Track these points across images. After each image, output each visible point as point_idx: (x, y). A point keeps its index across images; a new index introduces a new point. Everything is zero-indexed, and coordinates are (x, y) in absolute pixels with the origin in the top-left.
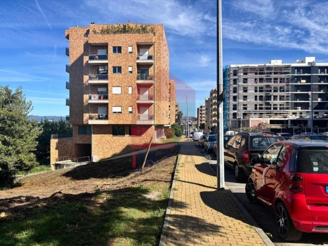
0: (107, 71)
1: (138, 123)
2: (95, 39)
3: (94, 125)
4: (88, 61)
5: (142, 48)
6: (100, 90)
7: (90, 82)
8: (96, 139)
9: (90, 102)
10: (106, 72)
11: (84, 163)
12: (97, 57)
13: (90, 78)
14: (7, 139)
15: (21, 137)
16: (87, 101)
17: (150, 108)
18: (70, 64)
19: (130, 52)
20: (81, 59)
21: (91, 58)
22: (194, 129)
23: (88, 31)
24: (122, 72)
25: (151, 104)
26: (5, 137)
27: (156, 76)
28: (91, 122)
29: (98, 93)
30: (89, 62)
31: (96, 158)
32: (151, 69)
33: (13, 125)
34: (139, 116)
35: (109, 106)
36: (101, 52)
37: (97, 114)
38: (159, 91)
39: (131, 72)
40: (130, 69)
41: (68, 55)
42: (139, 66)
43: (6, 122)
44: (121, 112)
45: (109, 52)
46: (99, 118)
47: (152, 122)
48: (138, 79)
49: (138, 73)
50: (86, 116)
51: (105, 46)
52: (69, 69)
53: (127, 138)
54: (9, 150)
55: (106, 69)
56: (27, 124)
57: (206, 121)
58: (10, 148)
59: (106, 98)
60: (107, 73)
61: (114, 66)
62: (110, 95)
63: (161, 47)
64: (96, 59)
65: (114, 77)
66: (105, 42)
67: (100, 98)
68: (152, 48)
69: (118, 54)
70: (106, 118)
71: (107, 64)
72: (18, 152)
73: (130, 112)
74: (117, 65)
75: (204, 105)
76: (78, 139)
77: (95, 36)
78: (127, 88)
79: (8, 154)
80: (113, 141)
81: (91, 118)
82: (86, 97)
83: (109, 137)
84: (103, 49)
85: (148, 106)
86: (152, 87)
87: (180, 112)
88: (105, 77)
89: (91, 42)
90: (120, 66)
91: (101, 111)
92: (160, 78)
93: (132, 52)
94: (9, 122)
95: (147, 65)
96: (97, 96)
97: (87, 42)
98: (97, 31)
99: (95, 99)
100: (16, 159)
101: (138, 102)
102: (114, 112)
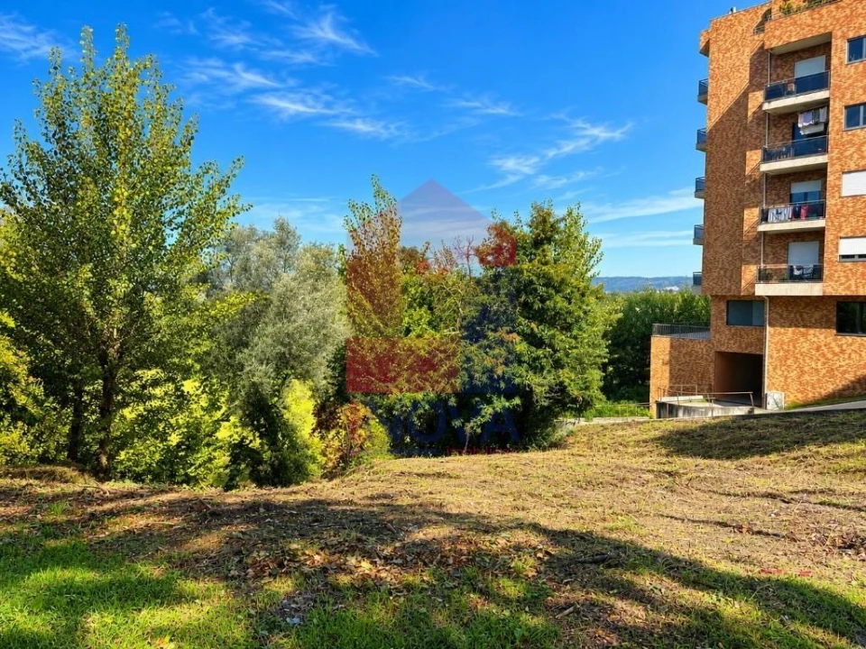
0: (826, 124)
2: (784, 34)
3: (774, 300)
4: (761, 107)
6: (798, 188)
7: (765, 167)
8: (777, 342)
9: (763, 228)
10: (821, 128)
11: (741, 410)
12: (793, 87)
13: (768, 157)
14: (536, 330)
15: (567, 328)
16: (754, 227)
18: (708, 125)
20: (742, 102)
21: (772, 94)
23: (769, 11)
26: (533, 325)
28: (762, 290)
29: (791, 198)
30: (766, 107)
31: (776, 399)
33: (550, 297)
35: (829, 237)
36: (805, 69)
37: (784, 266)
41: (705, 102)
43: (536, 290)
45: (834, 61)
46: (793, 278)
50: (750, 272)
51: (822, 47)
52: (704, 140)
54: (538, 358)
55: (822, 119)
56: (583, 295)
58: (540, 352)
59: (819, 211)
60: (825, 132)
61: (852, 103)
62: (831, 202)
64: (790, 94)
65: (850, 142)
66: (822, 31)
67: (796, 215)
70: (816, 275)
71: (825, 103)
72: (558, 365)
76: (725, 338)
77: (788, 21)
79: (536, 367)
80: (837, 350)
81: (764, 277)
82: (751, 215)
83: (824, 337)
84: (813, 55)
88: (818, 143)
89: (775, 43)
91: (800, 256)
94: (542, 290)
96: (787, 211)
97: (762, 47)
98: (795, 7)
99: (781, 223)
100: (550, 379)
102: (844, 257)
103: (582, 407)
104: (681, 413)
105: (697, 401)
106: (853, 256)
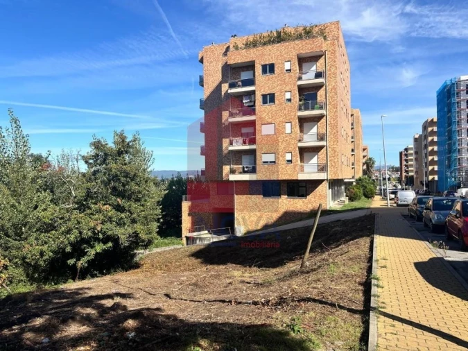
0: (255, 102)
1: (301, 177)
2: (236, 58)
3: (237, 182)
4: (227, 91)
5: (306, 62)
6: (244, 130)
7: (232, 120)
8: (239, 200)
9: (231, 148)
10: (252, 104)
11: (223, 238)
12: (240, 83)
13: (231, 115)
14: (120, 202)
15: (138, 200)
16: (227, 148)
17: (319, 154)
18: (204, 97)
19: (287, 70)
20: (219, 88)
21: (232, 86)
22: (395, 186)
23: (228, 47)
24: (276, 102)
25: (321, 148)
26: (118, 200)
27: (330, 103)
28: (232, 178)
29: (242, 135)
30: (230, 91)
31: (240, 230)
32: (321, 93)
33: (128, 183)
34: (302, 167)
35: (258, 153)
36: (245, 76)
37: (241, 166)
38: (335, 126)
39: (289, 100)
40: (288, 96)
41: (203, 86)
42: (301, 89)
43: (119, 179)
44: (274, 162)
45: (256, 74)
46: (244, 172)
47: (322, 176)
48: (300, 109)
49: (300, 100)
50: (226, 169)
51: (250, 66)
52: (204, 105)
53: (285, 201)
54: (122, 218)
55: (253, 100)
56: (146, 182)
57: (416, 172)
58: (123, 215)
59: (253, 141)
60: (254, 105)
61: (264, 93)
62: (258, 137)
63: (336, 58)
64: (239, 86)
65: (264, 111)
66: (251, 60)
67: (244, 143)
68: (322, 60)
69: (269, 75)
70: (253, 171)
71: (253, 92)
72: (134, 221)
73: (288, 161)
74: (268, 92)
75: (412, 146)
76: (216, 202)
77: (237, 52)
78: (284, 124)
79: (120, 224)
80: (263, 204)
81: (233, 172)
82: (225, 142)
83: (258, 199)
84: (248, 70)
85: (317, 150)
86: (323, 120)
87: (370, 159)
88: (251, 110)
89: (231, 62)
90: (272, 92)
91: (246, 162)
92: (335, 106)
93: (290, 70)
94: (123, 179)
95: (313, 87)
96: (240, 140)
97: (227, 62)
98: (240, 46)
99: (238, 146)
100: (130, 231)
101: (300, 144)
102: (264, 162)
103: (148, 244)
104: (198, 242)
105: (205, 234)
106: (267, 162)
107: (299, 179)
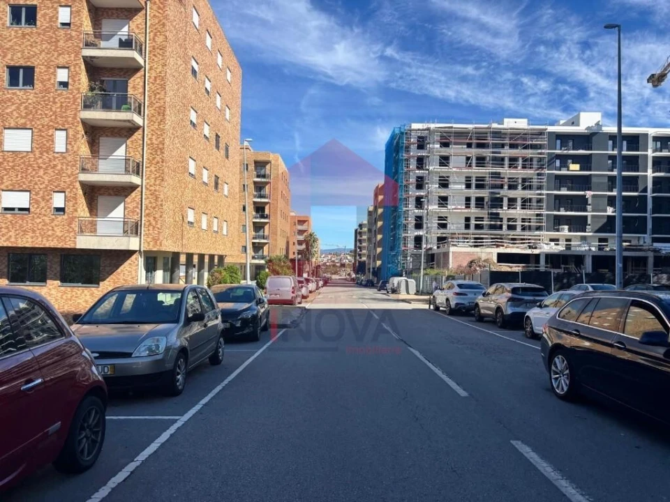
1: (85, 242)
5: (109, 17)
17: (128, 200)
19: (63, 24)
24: (38, 84)
25: (133, 188)
27: (151, 104)
32: (135, 83)
34: (93, 224)
38: (159, 149)
39: (65, 84)
40: (62, 75)
42: (94, 68)
44: (28, 210)
47: (133, 243)
48: (87, 106)
49: (92, 89)
53: (53, 292)
57: (369, 256)
61: (12, 64)
63: (166, 17)
65: (9, 100)
68: (138, 19)
69: (25, 28)
73: (58, 210)
74: (22, 63)
78: (51, 132)
85: (123, 191)
86: (137, 135)
90: (29, 64)
92: (161, 112)
93: (68, 24)
95: (121, 69)
101: (85, 177)
102: (6, 209)
106: (13, 209)
107: (78, 247)
